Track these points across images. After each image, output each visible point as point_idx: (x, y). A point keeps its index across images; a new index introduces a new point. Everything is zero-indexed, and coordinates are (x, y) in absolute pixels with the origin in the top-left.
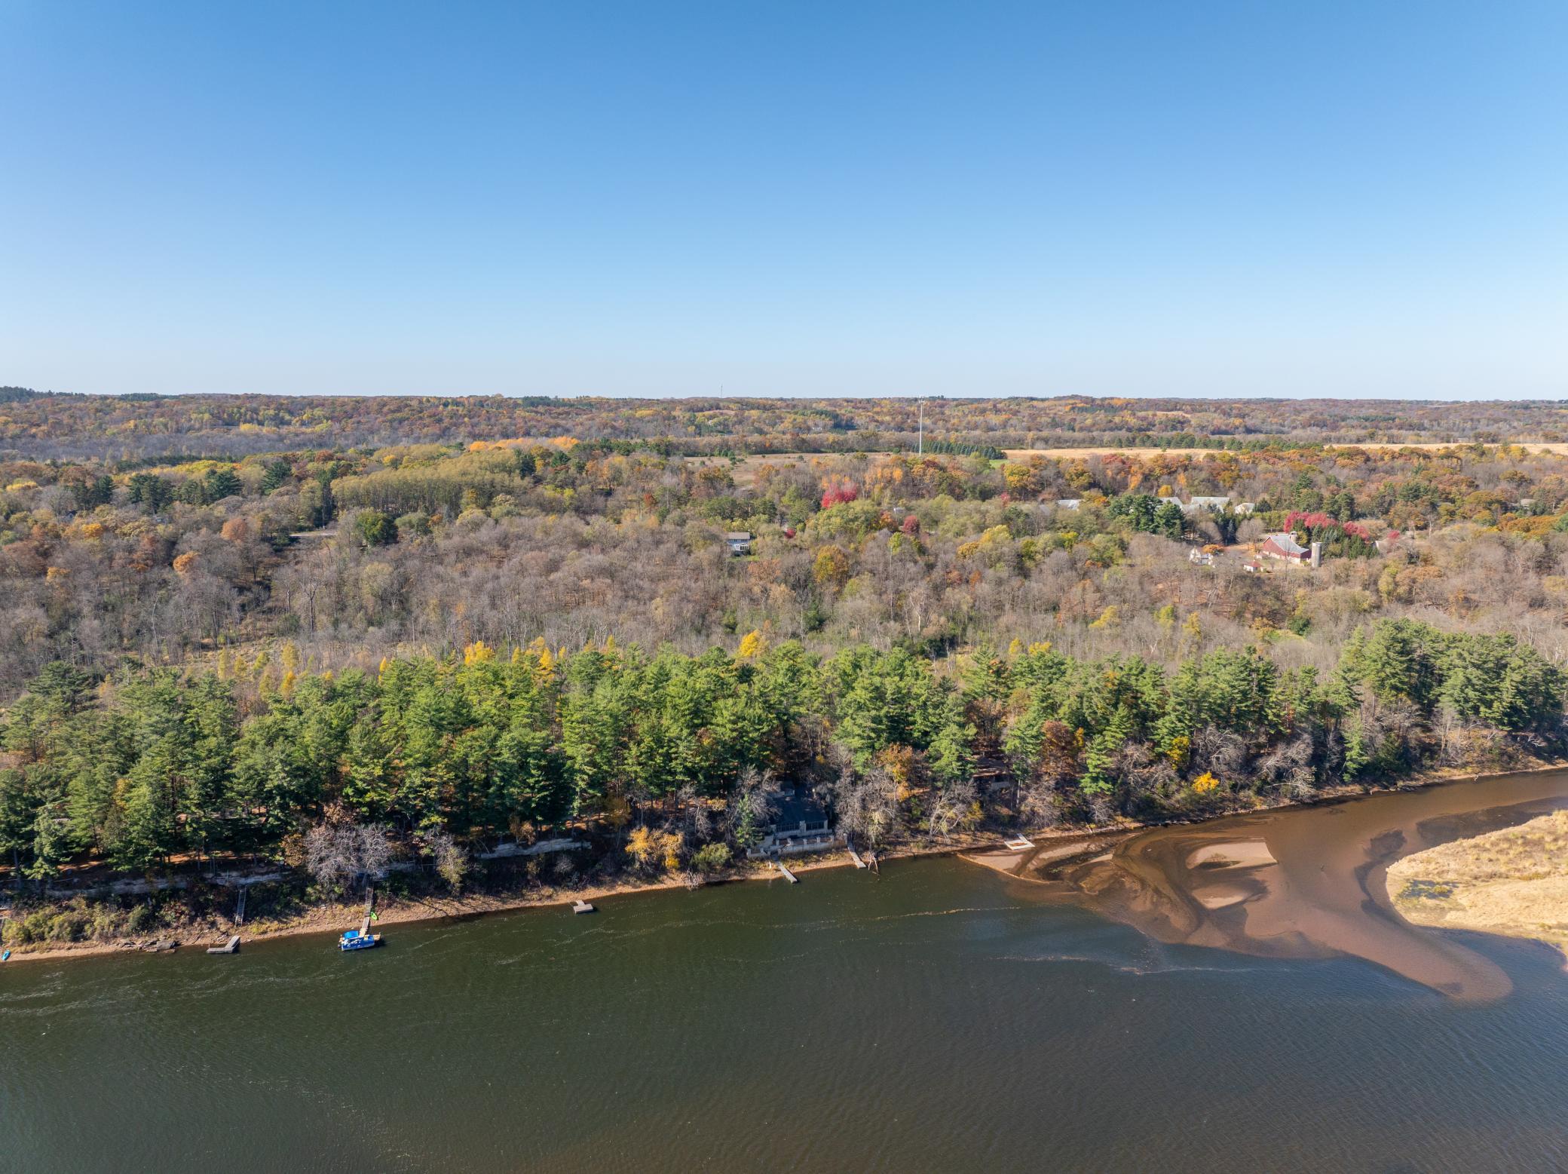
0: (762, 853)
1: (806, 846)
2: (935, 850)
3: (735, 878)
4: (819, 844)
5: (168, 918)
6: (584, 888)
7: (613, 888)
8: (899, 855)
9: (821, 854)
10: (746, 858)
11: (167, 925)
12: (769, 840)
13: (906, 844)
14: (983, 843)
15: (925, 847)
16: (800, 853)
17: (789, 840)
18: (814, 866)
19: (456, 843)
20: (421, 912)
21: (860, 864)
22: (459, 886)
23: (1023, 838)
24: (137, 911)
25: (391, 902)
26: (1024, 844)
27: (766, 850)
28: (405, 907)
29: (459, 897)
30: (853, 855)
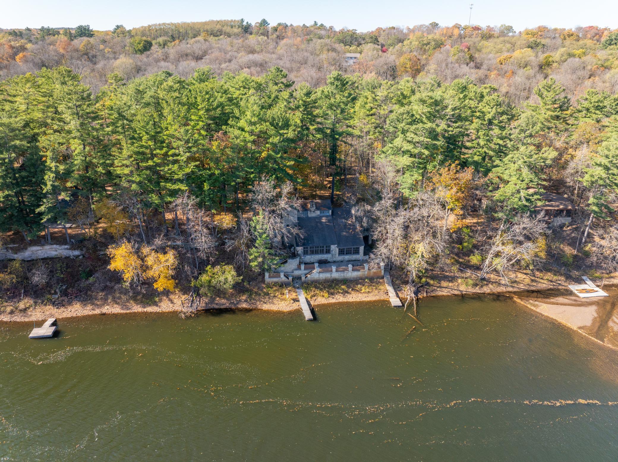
0: (283, 278)
1: (335, 275)
2: (486, 290)
3: (244, 305)
4: (351, 274)
6: (70, 303)
7: (99, 306)
8: (444, 292)
9: (351, 284)
10: (263, 281)
12: (292, 264)
13: (452, 279)
14: (544, 285)
15: (475, 285)
16: (326, 281)
17: (316, 265)
18: (339, 298)
21: (395, 301)
23: (590, 283)
26: (594, 291)
27: (287, 275)
30: (389, 288)
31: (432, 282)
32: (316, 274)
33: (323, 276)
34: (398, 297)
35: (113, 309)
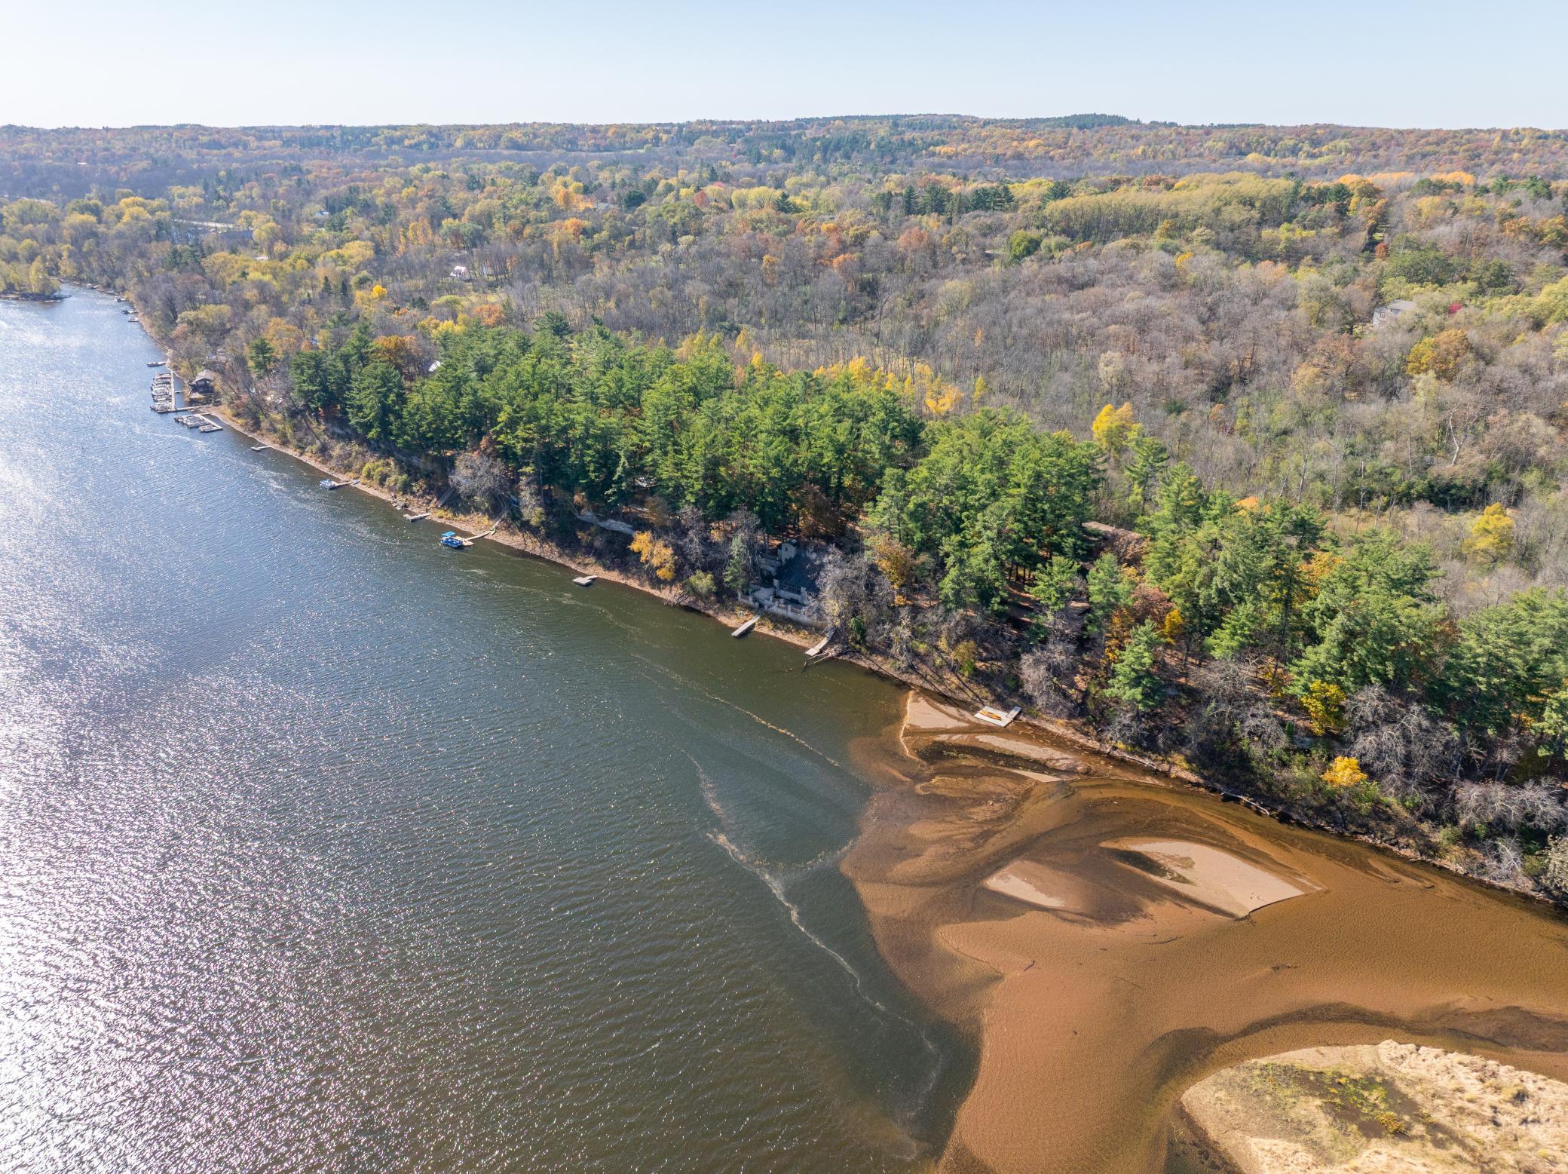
0: (751, 601)
1: (790, 614)
3: (711, 612)
4: (803, 617)
5: (415, 489)
7: (625, 579)
8: (864, 663)
9: (798, 626)
11: (413, 493)
12: (764, 594)
14: (961, 694)
16: (782, 617)
17: (782, 600)
18: (779, 634)
19: (538, 493)
20: (516, 540)
21: (812, 652)
22: (543, 531)
23: (1014, 713)
24: (405, 476)
25: (508, 527)
26: (999, 719)
27: (755, 600)
28: (513, 534)
29: (543, 541)
30: (824, 642)
31: (863, 650)
32: (778, 608)
33: (780, 612)
34: (821, 651)
35: (634, 583)
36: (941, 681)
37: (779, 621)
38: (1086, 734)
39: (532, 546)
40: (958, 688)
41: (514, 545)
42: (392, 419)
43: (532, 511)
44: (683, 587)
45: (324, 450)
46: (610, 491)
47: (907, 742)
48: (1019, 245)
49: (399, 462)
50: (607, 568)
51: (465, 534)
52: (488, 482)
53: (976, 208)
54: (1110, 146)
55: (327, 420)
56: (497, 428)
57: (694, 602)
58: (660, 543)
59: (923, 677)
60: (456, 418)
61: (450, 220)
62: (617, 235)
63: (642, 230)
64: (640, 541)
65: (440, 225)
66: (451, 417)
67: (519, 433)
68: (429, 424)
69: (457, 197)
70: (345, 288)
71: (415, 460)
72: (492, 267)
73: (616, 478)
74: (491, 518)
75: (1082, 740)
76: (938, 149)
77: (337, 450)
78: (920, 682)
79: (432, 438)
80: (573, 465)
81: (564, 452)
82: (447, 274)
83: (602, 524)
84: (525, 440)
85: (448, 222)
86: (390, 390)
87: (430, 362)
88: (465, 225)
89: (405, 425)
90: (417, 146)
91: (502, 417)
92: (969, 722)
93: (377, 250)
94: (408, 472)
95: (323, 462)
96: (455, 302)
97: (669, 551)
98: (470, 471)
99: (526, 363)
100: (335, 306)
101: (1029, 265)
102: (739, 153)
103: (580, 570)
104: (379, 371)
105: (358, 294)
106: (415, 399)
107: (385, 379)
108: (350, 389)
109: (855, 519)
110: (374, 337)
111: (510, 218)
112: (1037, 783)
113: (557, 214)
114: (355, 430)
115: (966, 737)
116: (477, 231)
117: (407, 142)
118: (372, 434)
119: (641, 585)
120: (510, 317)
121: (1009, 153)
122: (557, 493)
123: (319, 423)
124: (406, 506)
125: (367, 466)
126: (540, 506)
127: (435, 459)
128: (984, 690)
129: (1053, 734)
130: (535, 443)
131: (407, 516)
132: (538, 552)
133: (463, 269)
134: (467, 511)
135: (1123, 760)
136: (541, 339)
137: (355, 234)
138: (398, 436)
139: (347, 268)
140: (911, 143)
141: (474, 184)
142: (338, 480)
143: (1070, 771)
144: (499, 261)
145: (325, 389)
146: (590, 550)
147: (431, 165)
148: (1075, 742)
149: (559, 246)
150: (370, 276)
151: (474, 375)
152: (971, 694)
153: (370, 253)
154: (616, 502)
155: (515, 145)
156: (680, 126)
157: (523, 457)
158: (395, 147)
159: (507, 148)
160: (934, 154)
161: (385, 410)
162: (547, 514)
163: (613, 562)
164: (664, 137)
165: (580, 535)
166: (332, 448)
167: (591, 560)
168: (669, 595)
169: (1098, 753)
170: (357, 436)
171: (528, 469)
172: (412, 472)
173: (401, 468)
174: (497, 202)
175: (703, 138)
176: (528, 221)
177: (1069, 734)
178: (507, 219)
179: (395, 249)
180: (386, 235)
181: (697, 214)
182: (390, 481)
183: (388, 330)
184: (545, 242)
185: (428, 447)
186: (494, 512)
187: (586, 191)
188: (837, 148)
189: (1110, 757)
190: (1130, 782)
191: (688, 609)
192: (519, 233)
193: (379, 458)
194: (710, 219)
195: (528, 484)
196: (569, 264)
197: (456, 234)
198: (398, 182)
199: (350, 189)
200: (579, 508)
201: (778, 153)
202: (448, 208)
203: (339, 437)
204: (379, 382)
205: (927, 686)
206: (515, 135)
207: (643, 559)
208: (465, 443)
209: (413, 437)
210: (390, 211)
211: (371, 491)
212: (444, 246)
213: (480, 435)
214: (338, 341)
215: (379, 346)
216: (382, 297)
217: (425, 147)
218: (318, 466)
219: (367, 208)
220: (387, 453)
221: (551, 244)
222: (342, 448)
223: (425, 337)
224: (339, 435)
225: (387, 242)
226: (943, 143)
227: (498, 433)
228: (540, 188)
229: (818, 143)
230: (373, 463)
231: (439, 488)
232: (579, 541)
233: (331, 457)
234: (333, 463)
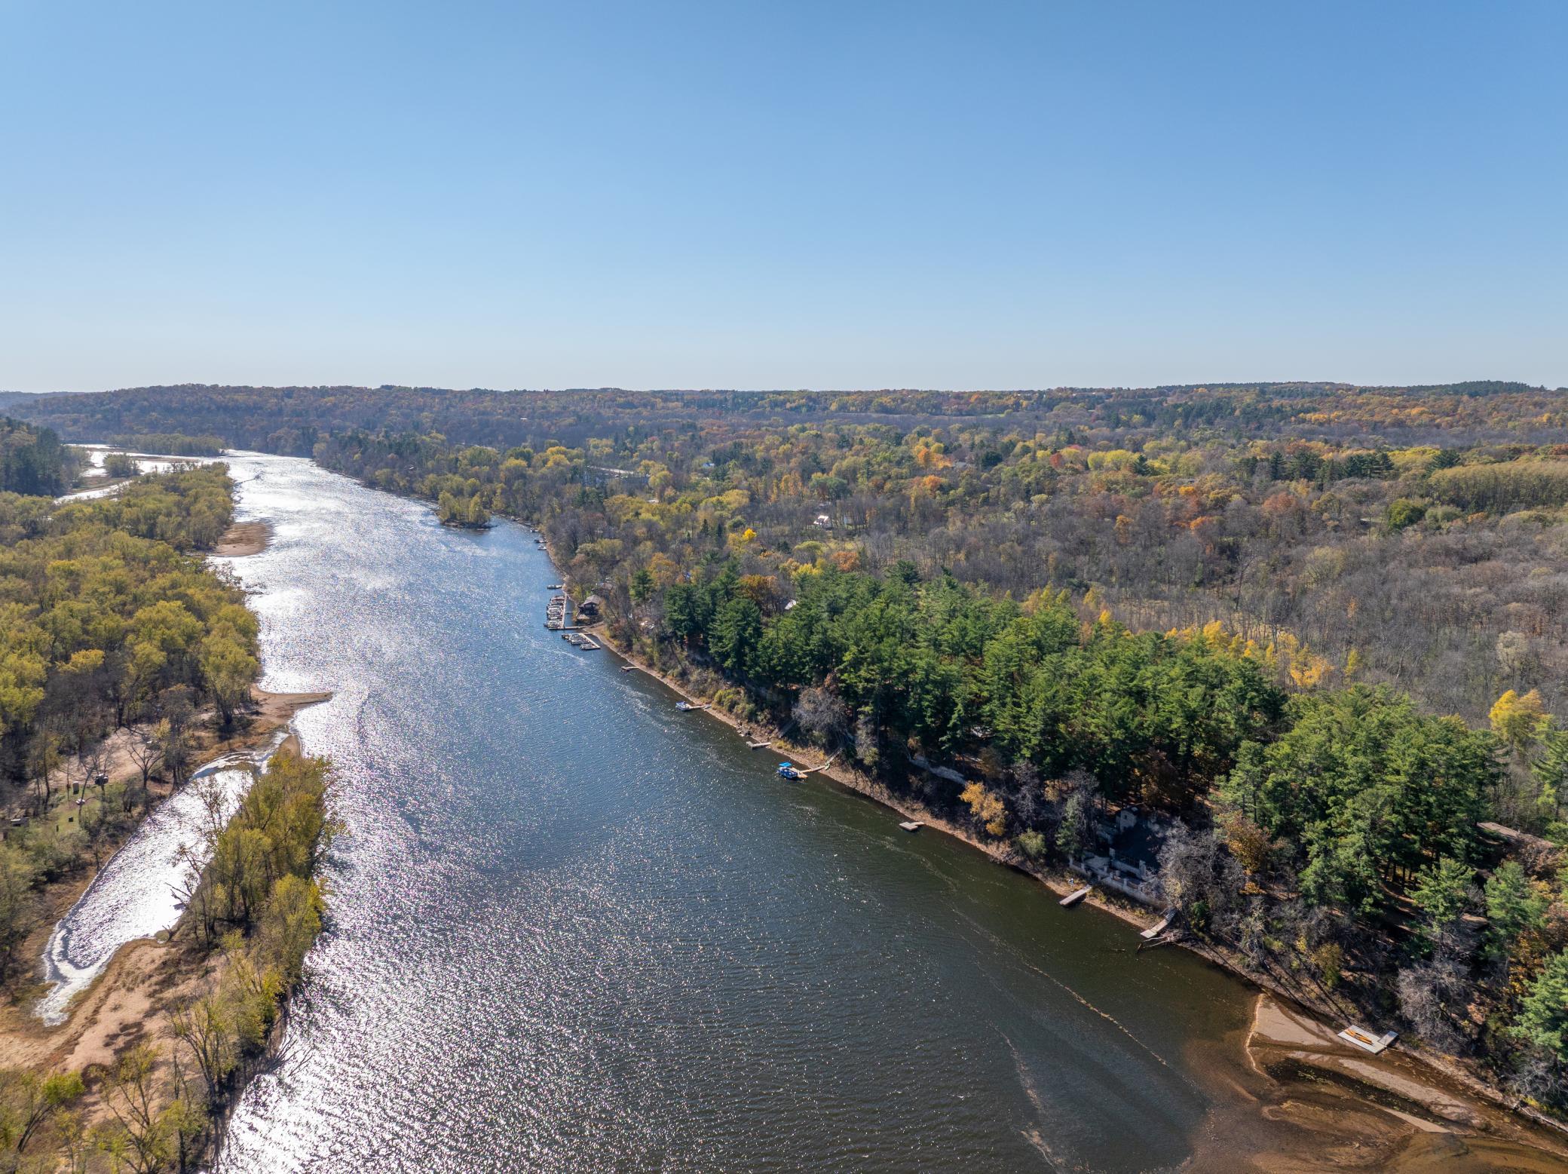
1: (1126, 889)
3: (1039, 876)
5: (759, 718)
6: (940, 818)
7: (952, 829)
9: (1134, 902)
10: (1068, 866)
11: (757, 722)
12: (1098, 862)
16: (1118, 890)
17: (1117, 872)
18: (1112, 909)
19: (874, 733)
20: (847, 778)
21: (1149, 934)
22: (875, 771)
23: (1388, 1038)
24: (752, 705)
25: (842, 763)
26: (1370, 1043)
27: (1088, 868)
28: (846, 771)
29: (874, 781)
30: (1163, 924)
31: (1207, 939)
32: (1111, 880)
33: (1115, 884)
34: (1158, 934)
35: (961, 835)
36: (1298, 987)
37: (1113, 895)
38: (1484, 1080)
39: (863, 785)
40: (1319, 998)
41: (845, 782)
42: (747, 650)
43: (867, 751)
44: (1012, 845)
45: (683, 674)
46: (944, 738)
47: (1254, 1054)
48: (1399, 513)
49: (748, 692)
50: (936, 816)
51: (801, 767)
52: (828, 719)
53: (1350, 475)
54: (1507, 414)
55: (690, 647)
56: (841, 667)
57: (1023, 863)
58: (992, 796)
59: (1277, 980)
60: (805, 655)
61: (819, 474)
62: (972, 492)
63: (997, 487)
64: (973, 793)
65: (809, 478)
66: (800, 653)
67: (863, 673)
68: (780, 659)
69: (827, 453)
70: (720, 530)
71: (763, 691)
72: (852, 517)
73: (951, 724)
74: (827, 753)
75: (1479, 1087)
76: (1308, 416)
77: (695, 675)
78: (1273, 985)
79: (781, 671)
80: (910, 709)
81: (904, 696)
82: (811, 523)
83: (934, 771)
84: (868, 680)
85: (817, 476)
86: (748, 624)
87: (787, 601)
88: (832, 478)
89: (758, 657)
90: (797, 409)
91: (847, 657)
92: (1330, 1040)
93: (752, 499)
94: (755, 702)
95: (682, 686)
96: (816, 547)
97: (1000, 806)
98: (812, 706)
99: (875, 607)
100: (709, 546)
101: (1412, 536)
102: (1098, 418)
103: (908, 814)
104: (741, 606)
105: (731, 536)
106: (771, 633)
107: (745, 614)
108: (713, 621)
109: (1204, 793)
110: (741, 575)
111: (874, 473)
112: (1418, 1130)
113: (917, 471)
114: (713, 659)
115: (1327, 1058)
116: (843, 484)
117: (788, 405)
118: (728, 663)
119: (969, 837)
120: (864, 564)
121: (1388, 420)
122: (893, 735)
123: (683, 650)
124: (749, 734)
125: (720, 692)
126: (875, 746)
127: (781, 691)
128: (1351, 1006)
129: (1439, 1073)
130: (876, 684)
131: (749, 743)
132: (868, 791)
133: (826, 518)
134: (804, 744)
135: (1535, 1121)
136: (890, 585)
137: (735, 483)
138: (750, 668)
139: (725, 513)
140: (1279, 410)
141: (844, 443)
142: (692, 704)
143: (1462, 1123)
144: (859, 512)
145: (692, 619)
146: (919, 795)
147: (807, 425)
148: (1468, 1087)
149: (916, 500)
150: (743, 520)
151: (825, 615)
152: (1335, 1009)
153: (745, 501)
154: (950, 749)
155: (885, 409)
156: (1041, 393)
157: (863, 696)
158: (778, 409)
159: (877, 412)
160: (1304, 421)
161: (742, 642)
162: (881, 754)
163: (941, 810)
164: (1025, 403)
165: (913, 779)
166: (691, 674)
167: (919, 805)
168: (997, 851)
169: (1500, 1107)
170: (715, 664)
171: (867, 709)
172: (759, 702)
173: (750, 697)
174: (862, 459)
175: (1063, 404)
176: (890, 477)
177: (1461, 1075)
178: (870, 474)
179: (767, 498)
180: (761, 486)
181: (1052, 475)
182: (738, 709)
183: (753, 569)
184: (903, 496)
185: (777, 680)
186: (829, 748)
187: (946, 451)
188: (1200, 414)
189: (1516, 1115)
190: (1547, 1154)
191: (1015, 869)
192: (880, 487)
193: (731, 686)
194: (1065, 481)
195: (866, 723)
196: (924, 517)
197: (823, 487)
198: (777, 439)
199: (735, 444)
200: (913, 752)
201: (1137, 418)
202: (818, 463)
203: (699, 664)
204: (739, 616)
205: (1281, 990)
206: (885, 400)
207: (973, 810)
208: (811, 679)
209: (764, 669)
210: (768, 464)
211: (720, 716)
212: (811, 497)
213: (823, 674)
214: (709, 576)
215: (744, 583)
216: (751, 540)
217: (804, 410)
218: (676, 689)
219: (748, 461)
220: (739, 682)
221: (909, 498)
222: (700, 674)
223: (784, 578)
224: (698, 662)
225: (761, 491)
226: (1315, 410)
227: (842, 672)
228: (903, 448)
229: (1180, 410)
230: (725, 691)
231: (782, 720)
232: (909, 784)
233: (689, 681)
234: (690, 687)
